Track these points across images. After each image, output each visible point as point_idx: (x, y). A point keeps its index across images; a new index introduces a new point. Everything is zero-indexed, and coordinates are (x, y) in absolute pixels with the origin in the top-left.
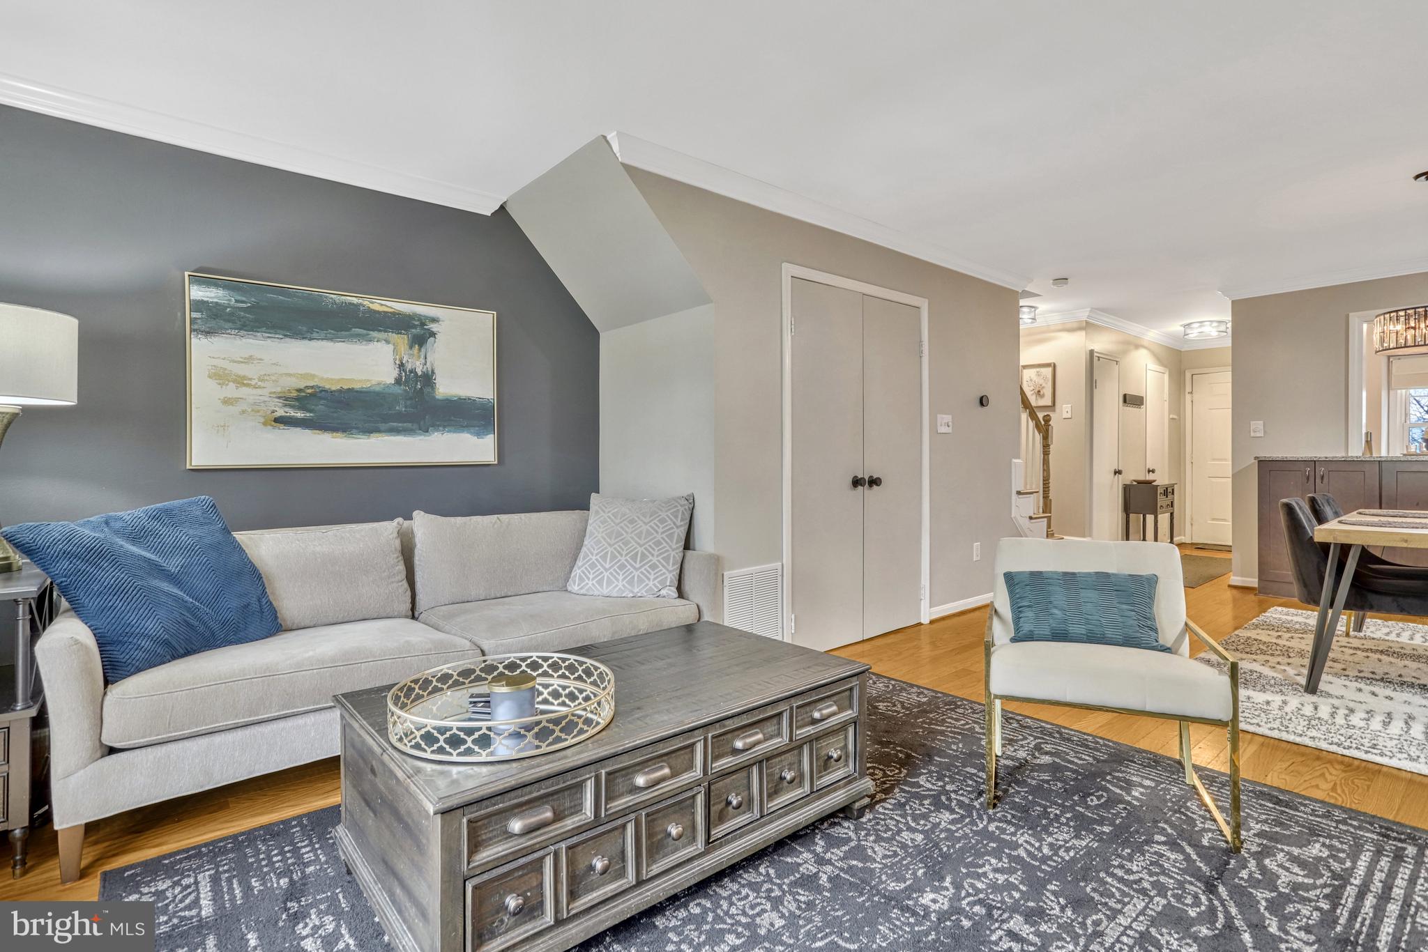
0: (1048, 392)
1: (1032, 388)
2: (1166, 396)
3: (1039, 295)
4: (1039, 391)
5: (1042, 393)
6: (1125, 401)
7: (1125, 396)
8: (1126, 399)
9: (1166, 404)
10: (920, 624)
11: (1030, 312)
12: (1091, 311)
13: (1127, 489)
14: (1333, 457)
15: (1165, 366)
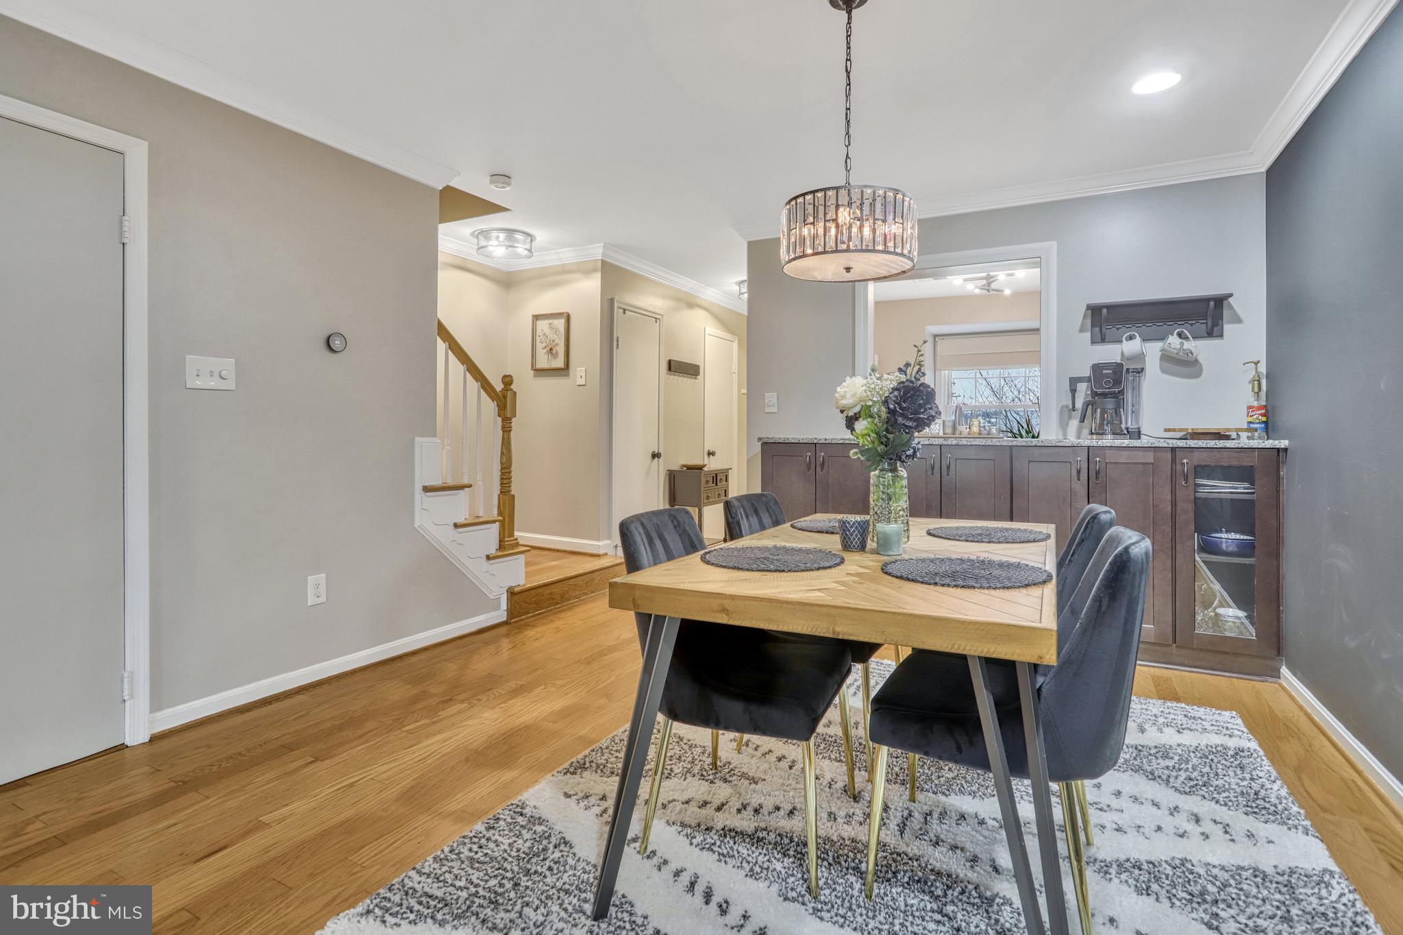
0: (561, 350)
1: (544, 345)
2: (735, 368)
3: (506, 210)
4: (551, 349)
5: (554, 352)
6: (670, 369)
7: (670, 362)
8: (674, 367)
9: (735, 376)
10: (122, 747)
11: (525, 243)
12: (604, 247)
13: (672, 476)
14: (832, 439)
15: (733, 333)
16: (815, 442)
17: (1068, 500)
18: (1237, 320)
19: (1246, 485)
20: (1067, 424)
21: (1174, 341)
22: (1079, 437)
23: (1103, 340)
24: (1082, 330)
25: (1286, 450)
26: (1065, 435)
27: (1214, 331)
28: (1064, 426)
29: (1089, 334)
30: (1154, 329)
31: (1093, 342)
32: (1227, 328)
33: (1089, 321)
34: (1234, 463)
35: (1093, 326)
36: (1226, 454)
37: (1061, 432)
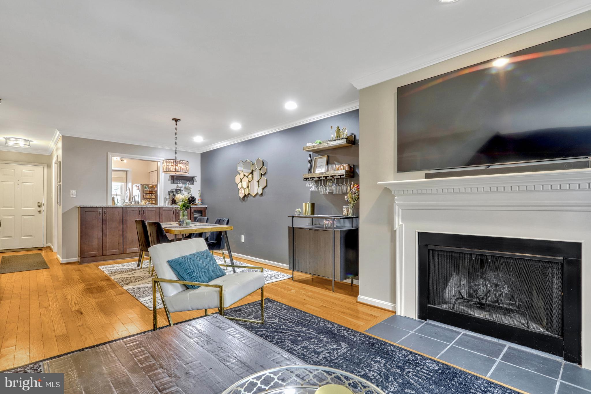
16: (103, 207)
17: (171, 219)
18: (196, 182)
19: (200, 214)
20: (166, 202)
21: (187, 185)
22: (168, 205)
23: (173, 183)
24: (169, 180)
25: (207, 207)
26: (165, 205)
27: (192, 184)
28: (165, 202)
29: (170, 181)
30: (184, 182)
31: (171, 183)
32: (195, 183)
33: (170, 178)
34: (200, 210)
35: (171, 180)
36: (198, 208)
37: (164, 204)
